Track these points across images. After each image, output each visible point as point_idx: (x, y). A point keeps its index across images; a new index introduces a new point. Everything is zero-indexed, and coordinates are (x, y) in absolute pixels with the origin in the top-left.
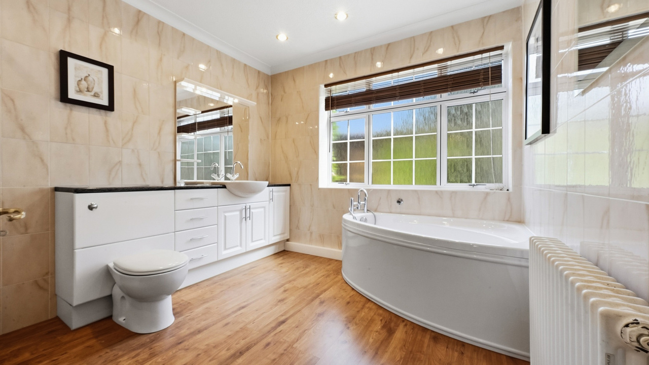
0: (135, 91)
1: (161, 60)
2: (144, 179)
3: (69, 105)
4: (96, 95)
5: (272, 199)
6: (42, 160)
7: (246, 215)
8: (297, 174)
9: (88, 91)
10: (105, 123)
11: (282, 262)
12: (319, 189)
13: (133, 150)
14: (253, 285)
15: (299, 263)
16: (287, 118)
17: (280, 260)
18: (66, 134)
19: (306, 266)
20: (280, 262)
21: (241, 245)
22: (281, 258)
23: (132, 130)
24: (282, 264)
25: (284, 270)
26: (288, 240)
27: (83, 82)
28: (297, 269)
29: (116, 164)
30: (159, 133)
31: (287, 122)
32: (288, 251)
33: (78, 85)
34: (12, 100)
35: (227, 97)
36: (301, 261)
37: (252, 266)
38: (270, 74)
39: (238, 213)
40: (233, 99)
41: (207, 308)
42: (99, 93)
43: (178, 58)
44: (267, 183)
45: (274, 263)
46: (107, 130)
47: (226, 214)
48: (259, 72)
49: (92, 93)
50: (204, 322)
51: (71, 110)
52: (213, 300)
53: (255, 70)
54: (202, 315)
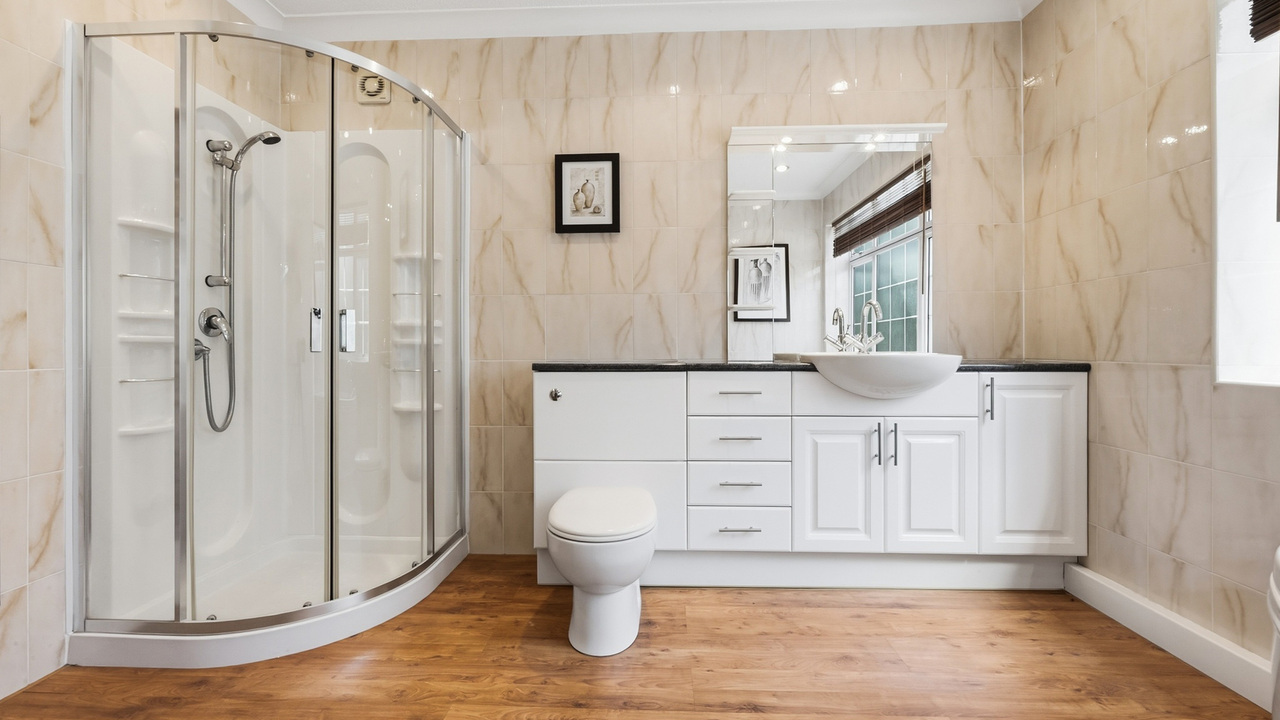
0: (653, 184)
1: (698, 110)
2: (668, 350)
3: (566, 235)
4: (597, 212)
5: (992, 411)
6: (539, 323)
7: (883, 450)
8: (1116, 327)
9: (587, 207)
10: (610, 254)
11: (1012, 627)
12: (1217, 387)
13: (650, 297)
14: (846, 658)
15: (1078, 663)
16: (1076, 135)
17: (1008, 620)
18: (563, 280)
19: (1101, 691)
20: (1003, 627)
21: (868, 530)
22: (1026, 614)
23: (649, 259)
24: (1005, 634)
25: (992, 660)
26: (1081, 561)
27: (581, 195)
28: (1047, 682)
29: (626, 323)
30: (695, 257)
31: (1076, 147)
32: (1073, 599)
33: (574, 201)
34: (511, 243)
35: (865, 138)
36: (1093, 661)
37: (903, 603)
38: (1020, 16)
39: (859, 441)
40: (870, 136)
41: (695, 657)
42: (601, 207)
43: (733, 92)
44: (957, 360)
45: (977, 619)
46: (613, 266)
47: (820, 440)
48: (972, 29)
49: (591, 210)
50: (657, 689)
51: (568, 242)
52: (726, 645)
53: (957, 27)
54: (674, 669)
